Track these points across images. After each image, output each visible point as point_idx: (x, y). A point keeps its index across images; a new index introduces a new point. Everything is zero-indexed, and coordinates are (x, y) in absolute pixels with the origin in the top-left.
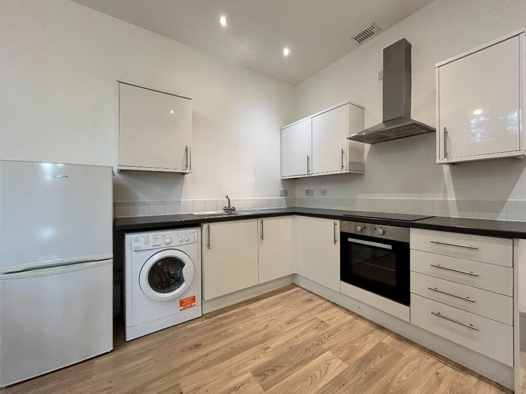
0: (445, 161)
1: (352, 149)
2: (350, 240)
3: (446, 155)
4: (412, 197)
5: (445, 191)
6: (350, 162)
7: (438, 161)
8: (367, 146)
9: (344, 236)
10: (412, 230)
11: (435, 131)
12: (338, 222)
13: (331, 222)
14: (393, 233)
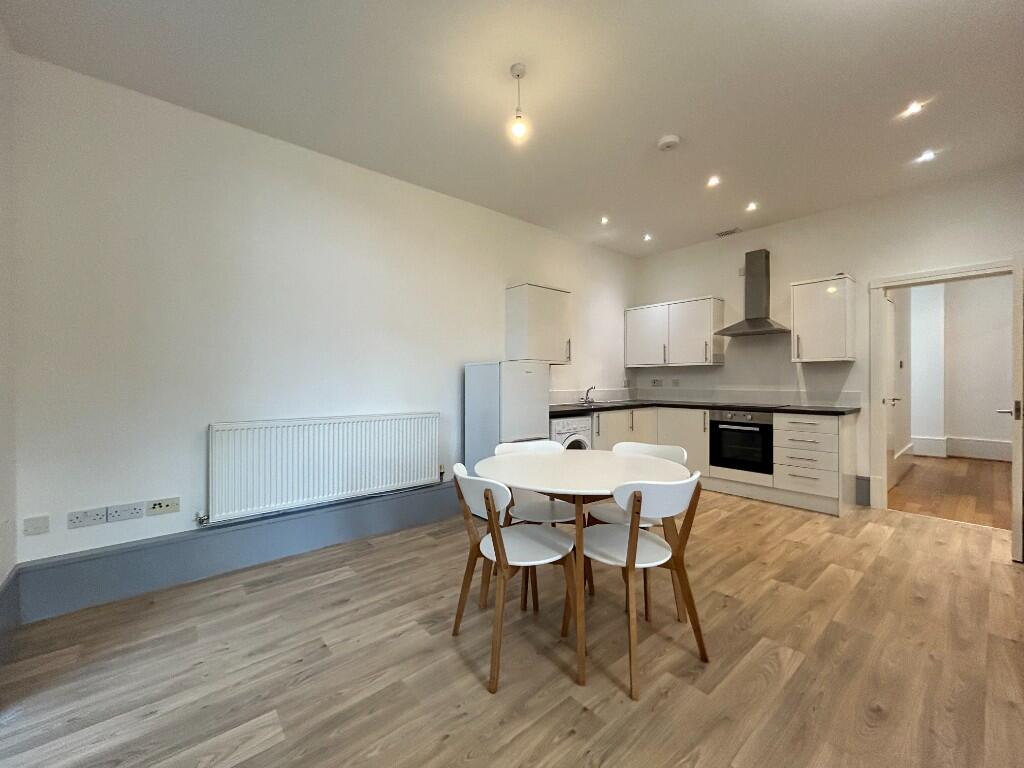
0: (798, 360)
1: (715, 341)
2: (721, 426)
3: (798, 357)
4: (772, 389)
5: (798, 384)
6: (714, 355)
7: (793, 360)
8: (727, 339)
9: (714, 424)
10: (775, 414)
11: (790, 331)
12: (707, 411)
13: (700, 412)
14: (760, 418)
